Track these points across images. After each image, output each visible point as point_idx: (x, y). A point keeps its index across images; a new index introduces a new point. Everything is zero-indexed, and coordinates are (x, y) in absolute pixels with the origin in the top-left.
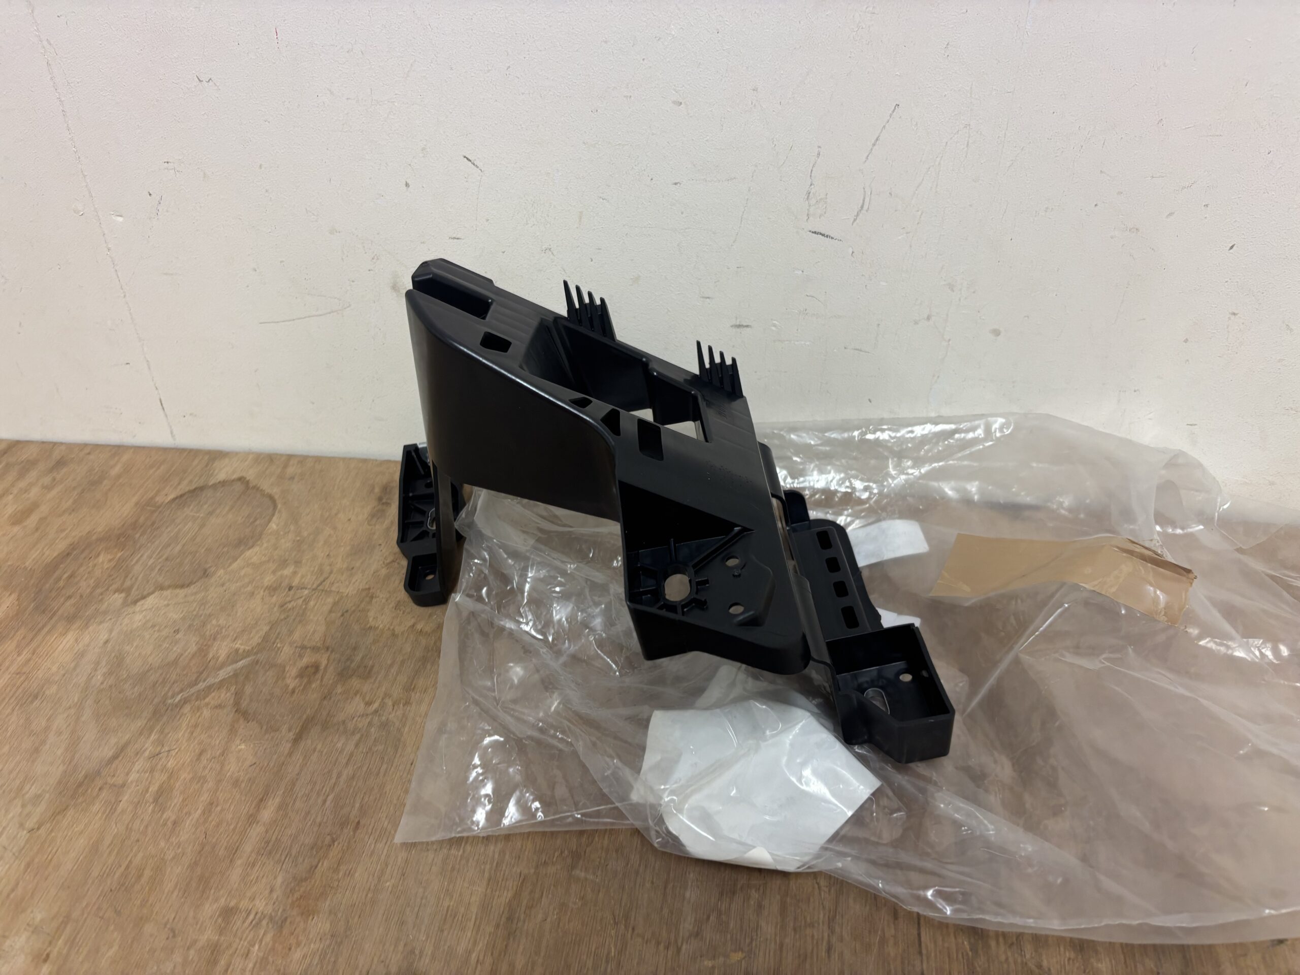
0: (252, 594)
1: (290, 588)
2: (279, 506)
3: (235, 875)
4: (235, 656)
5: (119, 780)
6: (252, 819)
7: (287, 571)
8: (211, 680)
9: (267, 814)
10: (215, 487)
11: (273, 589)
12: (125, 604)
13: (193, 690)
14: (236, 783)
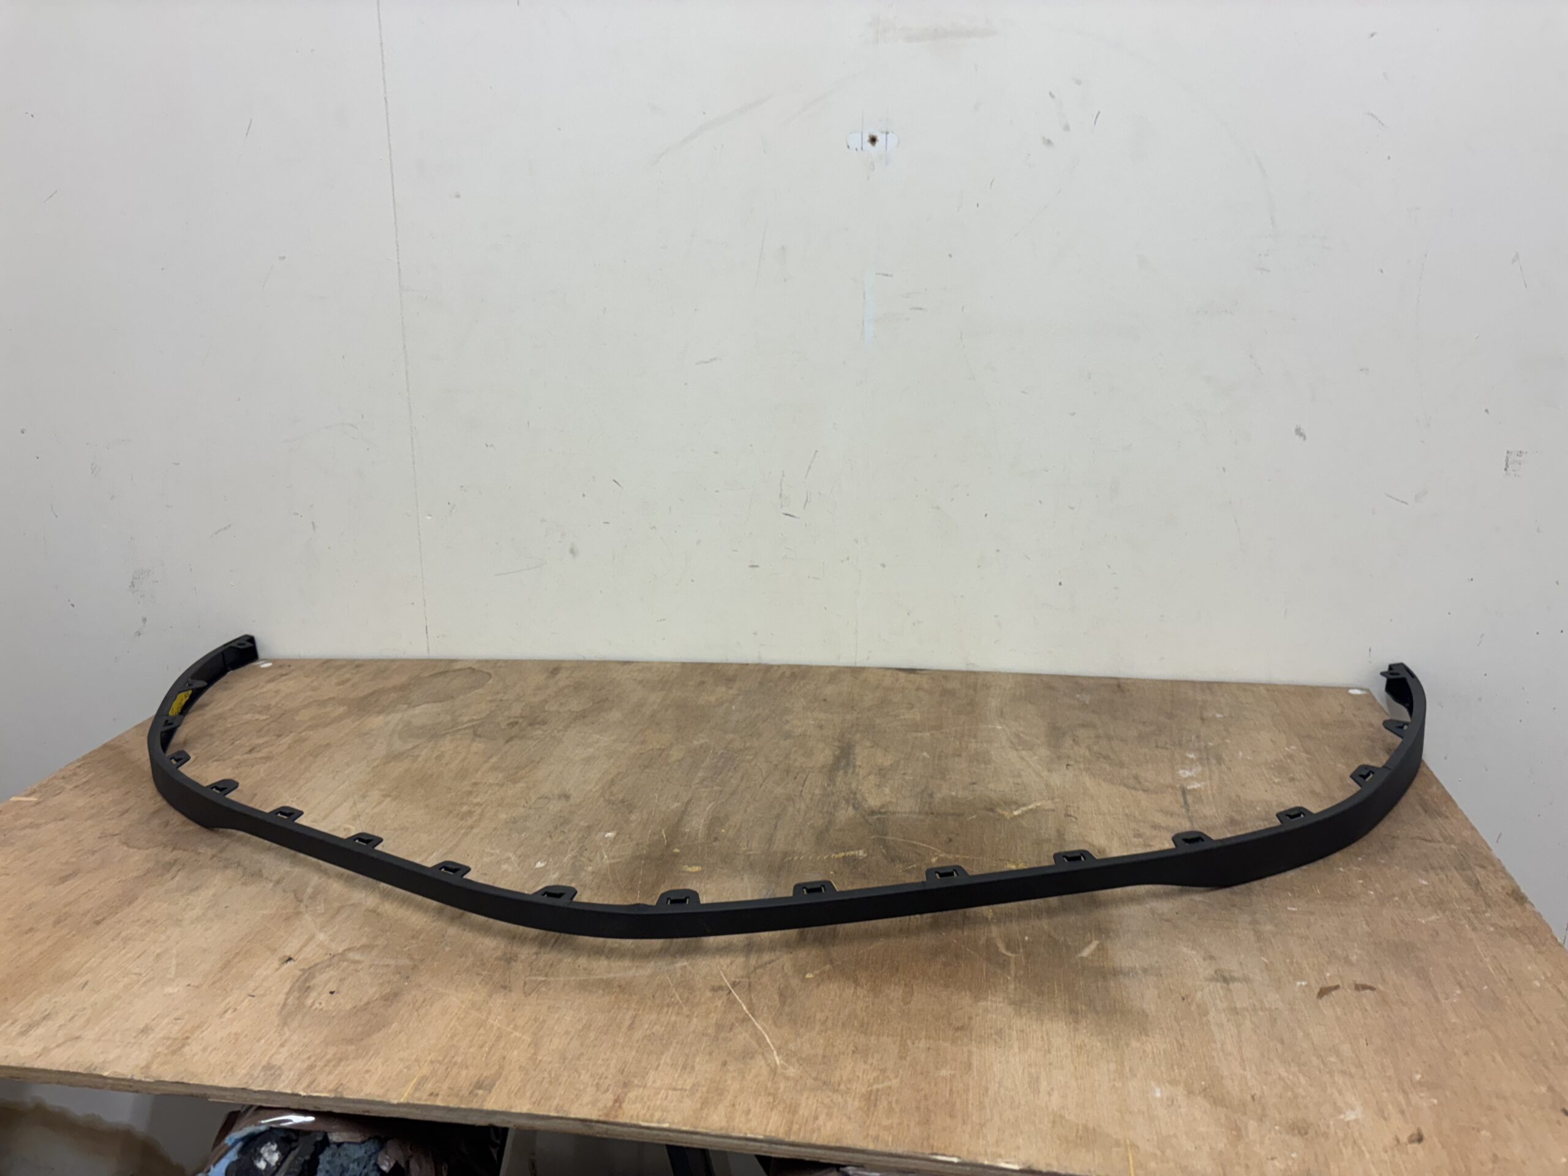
0: (480, 703)
1: (501, 700)
2: (493, 676)
3: (479, 774)
4: (473, 720)
5: (416, 754)
6: (486, 762)
7: (500, 696)
8: (460, 727)
9: (494, 760)
10: (455, 671)
11: (490, 701)
12: (409, 707)
13: (450, 731)
14: (476, 753)
